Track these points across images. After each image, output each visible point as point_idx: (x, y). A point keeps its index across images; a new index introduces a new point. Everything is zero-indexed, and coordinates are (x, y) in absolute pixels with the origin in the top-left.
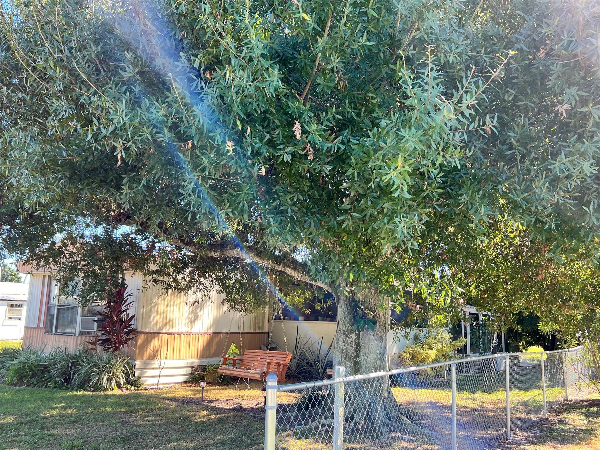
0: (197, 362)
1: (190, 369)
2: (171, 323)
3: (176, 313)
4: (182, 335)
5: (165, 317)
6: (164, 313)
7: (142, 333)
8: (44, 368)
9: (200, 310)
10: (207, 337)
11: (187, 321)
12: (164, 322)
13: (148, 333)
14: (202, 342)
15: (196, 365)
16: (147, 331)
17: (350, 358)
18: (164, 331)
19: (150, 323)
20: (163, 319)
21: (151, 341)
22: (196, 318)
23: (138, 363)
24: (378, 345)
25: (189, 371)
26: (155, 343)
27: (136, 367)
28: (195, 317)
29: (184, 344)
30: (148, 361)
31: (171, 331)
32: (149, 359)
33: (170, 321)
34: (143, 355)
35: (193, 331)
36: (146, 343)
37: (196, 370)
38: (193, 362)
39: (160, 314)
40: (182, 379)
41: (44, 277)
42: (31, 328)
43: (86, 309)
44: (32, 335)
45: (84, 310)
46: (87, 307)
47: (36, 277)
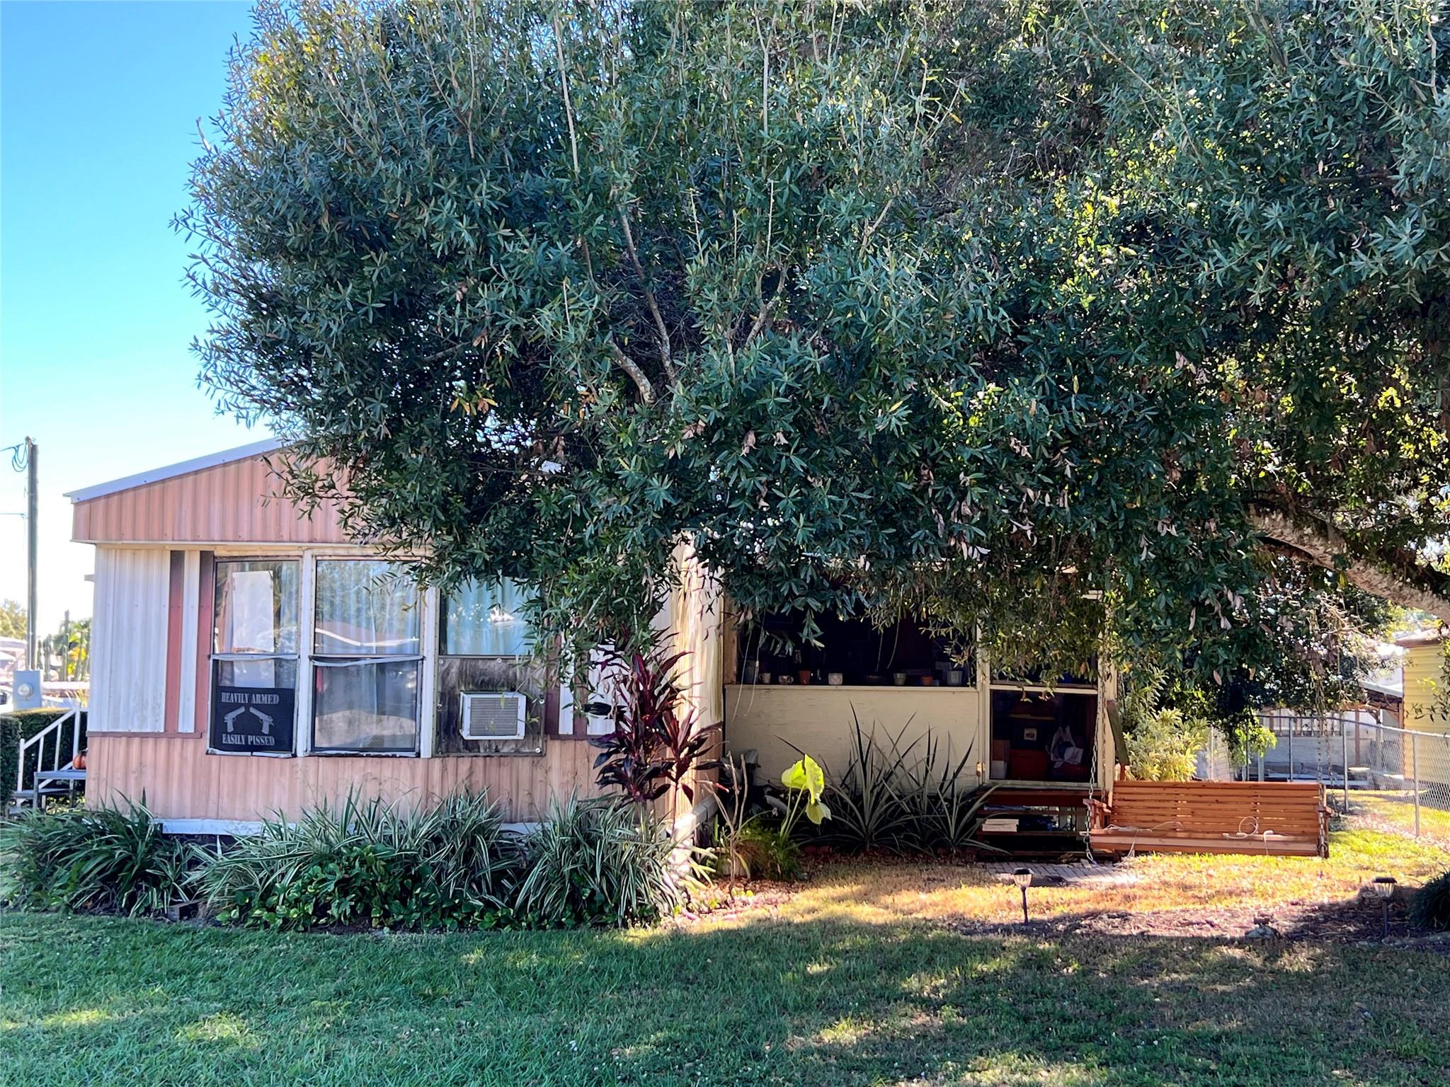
41: (177, 558)
42: (130, 735)
43: (454, 670)
44: (134, 764)
45: (447, 672)
46: (457, 663)
47: (128, 555)
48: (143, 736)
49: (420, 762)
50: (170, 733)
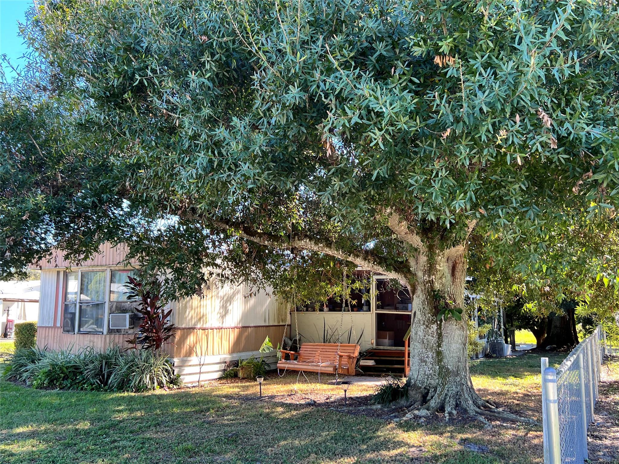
0: (228, 357)
1: (224, 365)
2: (204, 318)
3: (209, 307)
4: (215, 330)
5: (199, 312)
6: (197, 307)
7: (179, 329)
8: (75, 369)
9: (230, 304)
10: (237, 331)
11: (219, 315)
12: (199, 317)
13: (184, 329)
14: (233, 336)
15: (228, 360)
16: (184, 326)
17: (431, 349)
18: (199, 326)
19: (186, 318)
20: (197, 314)
21: (187, 338)
22: (227, 312)
23: (176, 361)
24: (460, 335)
25: (223, 366)
26: (191, 339)
27: (175, 365)
28: (225, 312)
29: (217, 340)
30: (185, 359)
31: (204, 326)
32: (186, 356)
33: (203, 316)
34: (180, 352)
35: (224, 326)
36: (183, 339)
37: (228, 366)
38: (225, 358)
39: (195, 309)
40: (217, 375)
41: (58, 273)
42: (46, 327)
43: (114, 306)
44: (47, 335)
45: (112, 306)
46: (115, 304)
47: (48, 272)
48: (49, 327)
49: (103, 336)
50: (55, 326)
